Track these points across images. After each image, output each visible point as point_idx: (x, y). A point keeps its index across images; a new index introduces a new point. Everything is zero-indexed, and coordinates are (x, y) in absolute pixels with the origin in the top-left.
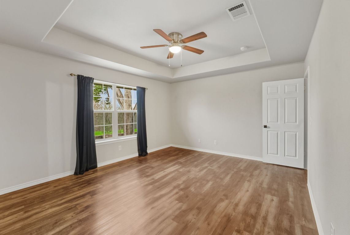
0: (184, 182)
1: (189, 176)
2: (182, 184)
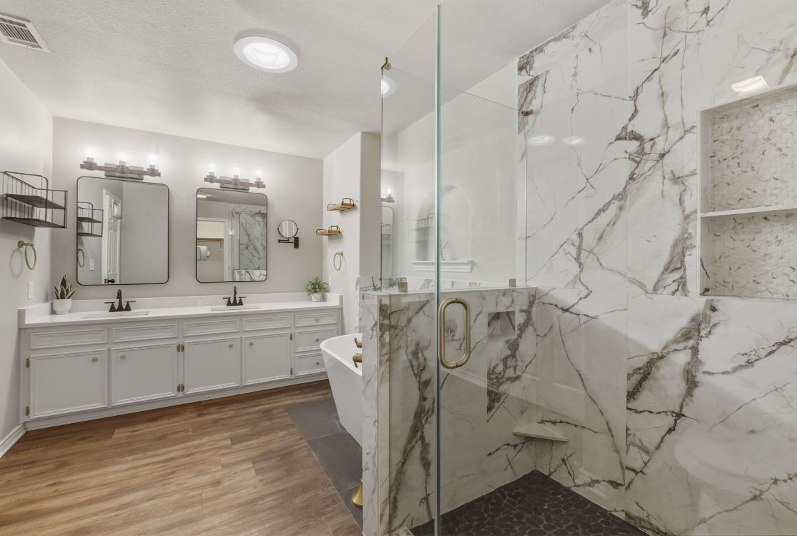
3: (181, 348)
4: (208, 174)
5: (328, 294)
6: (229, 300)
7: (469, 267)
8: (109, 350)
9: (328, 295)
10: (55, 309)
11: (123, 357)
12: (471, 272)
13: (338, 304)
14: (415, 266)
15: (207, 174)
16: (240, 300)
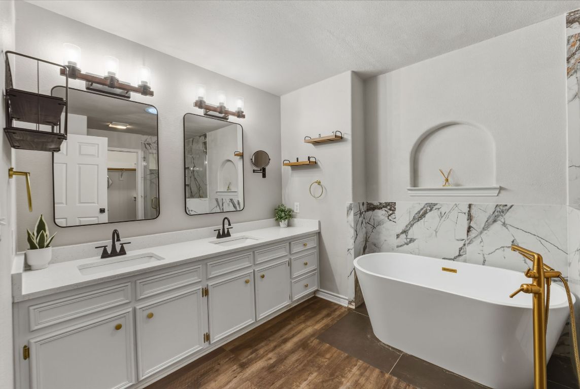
3: (206, 292)
4: (197, 99)
5: (295, 219)
6: (219, 232)
7: (497, 191)
8: (135, 310)
9: (296, 221)
10: (30, 262)
11: (150, 316)
12: (498, 195)
13: (318, 229)
14: (409, 192)
15: (195, 99)
16: (228, 231)
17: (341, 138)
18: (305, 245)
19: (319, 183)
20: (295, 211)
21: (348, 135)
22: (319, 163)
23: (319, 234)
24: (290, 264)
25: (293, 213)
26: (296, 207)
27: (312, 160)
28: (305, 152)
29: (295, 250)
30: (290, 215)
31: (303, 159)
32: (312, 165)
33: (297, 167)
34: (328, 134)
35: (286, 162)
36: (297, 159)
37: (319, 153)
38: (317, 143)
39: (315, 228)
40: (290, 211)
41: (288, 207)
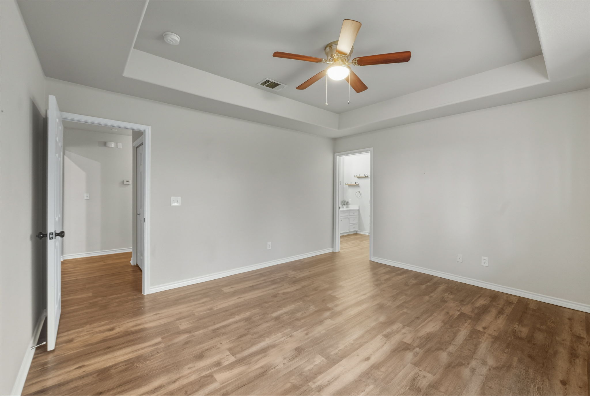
0: (321, 322)
1: (307, 334)
2: (326, 319)
5: (350, 205)
17: (368, 177)
18: (354, 213)
19: (359, 192)
20: (350, 202)
21: (369, 176)
22: (359, 184)
23: (359, 210)
24: (349, 219)
25: (349, 203)
26: (350, 201)
27: (357, 184)
28: (354, 181)
29: (351, 214)
30: (348, 204)
31: (353, 183)
32: (357, 185)
33: (351, 186)
34: (362, 175)
35: (346, 184)
36: (351, 183)
37: (359, 181)
38: (359, 178)
39: (358, 208)
40: (348, 202)
41: (347, 201)
